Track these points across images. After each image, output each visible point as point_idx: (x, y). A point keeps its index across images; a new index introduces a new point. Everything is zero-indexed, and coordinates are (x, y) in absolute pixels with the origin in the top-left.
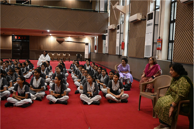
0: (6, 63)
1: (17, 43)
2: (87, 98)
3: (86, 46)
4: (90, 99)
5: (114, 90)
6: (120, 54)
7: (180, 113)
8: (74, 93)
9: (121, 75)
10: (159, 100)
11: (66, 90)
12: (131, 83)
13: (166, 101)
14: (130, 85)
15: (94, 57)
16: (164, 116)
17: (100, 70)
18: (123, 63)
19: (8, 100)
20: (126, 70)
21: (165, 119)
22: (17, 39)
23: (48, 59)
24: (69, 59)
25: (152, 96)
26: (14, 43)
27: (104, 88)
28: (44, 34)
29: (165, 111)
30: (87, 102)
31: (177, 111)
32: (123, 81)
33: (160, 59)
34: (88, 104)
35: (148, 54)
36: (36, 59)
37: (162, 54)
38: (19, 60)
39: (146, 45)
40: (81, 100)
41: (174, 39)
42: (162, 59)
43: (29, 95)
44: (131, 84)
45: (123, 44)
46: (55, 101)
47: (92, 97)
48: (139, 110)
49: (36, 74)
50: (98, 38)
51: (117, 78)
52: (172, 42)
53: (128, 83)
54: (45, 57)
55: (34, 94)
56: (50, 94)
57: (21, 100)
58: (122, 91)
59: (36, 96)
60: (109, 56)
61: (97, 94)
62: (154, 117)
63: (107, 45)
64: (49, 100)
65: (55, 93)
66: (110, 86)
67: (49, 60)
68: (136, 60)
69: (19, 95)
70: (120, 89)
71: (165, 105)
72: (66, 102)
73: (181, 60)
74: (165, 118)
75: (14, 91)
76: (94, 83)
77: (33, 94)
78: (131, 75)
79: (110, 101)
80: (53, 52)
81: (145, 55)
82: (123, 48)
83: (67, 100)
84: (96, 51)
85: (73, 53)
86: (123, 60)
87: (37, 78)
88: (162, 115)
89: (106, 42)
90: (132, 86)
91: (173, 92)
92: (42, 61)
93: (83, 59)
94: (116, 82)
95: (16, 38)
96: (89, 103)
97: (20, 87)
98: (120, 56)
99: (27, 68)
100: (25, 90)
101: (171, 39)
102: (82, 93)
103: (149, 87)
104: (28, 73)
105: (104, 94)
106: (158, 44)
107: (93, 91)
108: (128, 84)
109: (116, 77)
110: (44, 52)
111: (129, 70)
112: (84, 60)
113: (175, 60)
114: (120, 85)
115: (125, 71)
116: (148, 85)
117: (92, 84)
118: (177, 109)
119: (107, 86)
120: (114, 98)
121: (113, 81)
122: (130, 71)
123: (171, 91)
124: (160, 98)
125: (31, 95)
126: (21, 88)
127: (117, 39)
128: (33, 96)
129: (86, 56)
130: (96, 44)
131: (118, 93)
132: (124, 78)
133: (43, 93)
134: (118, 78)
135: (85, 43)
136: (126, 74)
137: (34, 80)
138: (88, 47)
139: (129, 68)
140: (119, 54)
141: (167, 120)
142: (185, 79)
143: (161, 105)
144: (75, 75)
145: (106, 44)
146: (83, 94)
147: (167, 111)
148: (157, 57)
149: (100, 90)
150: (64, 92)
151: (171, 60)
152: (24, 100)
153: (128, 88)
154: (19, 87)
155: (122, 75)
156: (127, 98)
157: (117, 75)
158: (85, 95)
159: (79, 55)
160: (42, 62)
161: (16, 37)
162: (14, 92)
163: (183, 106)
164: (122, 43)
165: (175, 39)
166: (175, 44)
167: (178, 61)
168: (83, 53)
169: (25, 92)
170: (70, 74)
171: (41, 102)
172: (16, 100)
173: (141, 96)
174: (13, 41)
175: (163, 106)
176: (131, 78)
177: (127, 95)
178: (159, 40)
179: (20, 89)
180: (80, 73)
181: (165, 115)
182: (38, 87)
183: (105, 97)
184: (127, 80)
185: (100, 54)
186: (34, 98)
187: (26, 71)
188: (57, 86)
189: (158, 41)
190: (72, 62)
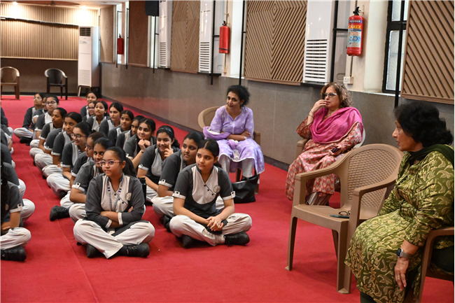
2: (100, 232)
3: (83, 38)
4: (112, 238)
5: (200, 202)
6: (216, 71)
7: (431, 273)
8: (49, 218)
9: (224, 147)
10: (361, 229)
11: (19, 209)
12: (256, 176)
13: (385, 233)
14: (253, 181)
15: (113, 80)
16: (380, 284)
17: (145, 130)
18: (231, 106)
20: (239, 128)
21: (383, 295)
24: (16, 87)
25: (334, 216)
27: (160, 196)
29: (381, 266)
30: (100, 247)
31: (421, 264)
32: (230, 170)
33: (357, 88)
34: (104, 256)
35: (315, 71)
37: (364, 71)
39: (308, 36)
40: (79, 244)
41: (405, 18)
42: (366, 86)
44: (257, 180)
45: (226, 32)
47: (118, 229)
48: (291, 268)
50: (130, 9)
51: (210, 158)
52: (400, 26)
53: (248, 174)
58: (226, 205)
60: (174, 76)
61: (138, 218)
62: (341, 292)
63: (164, 37)
66: (187, 189)
68: (274, 92)
70: (219, 198)
71: (382, 247)
72: (22, 251)
73: (431, 92)
74: (382, 290)
76: (128, 178)
78: (257, 145)
79: (186, 240)
81: (304, 75)
82: (226, 49)
83: (23, 245)
84: (123, 60)
85: (31, 66)
86: (231, 95)
88: (371, 281)
89: (160, 26)
90: (260, 187)
91: (405, 201)
93: (69, 89)
94: (205, 174)
96: (109, 253)
98: (213, 77)
101: (396, 17)
102: (81, 217)
103: (322, 186)
105: (161, 220)
106: (351, 35)
107: (124, 207)
108: (245, 179)
109: (206, 157)
111: (251, 128)
112: (76, 95)
113: (409, 93)
114: (220, 183)
115: (238, 131)
116: (317, 180)
117: (120, 180)
118: (422, 258)
119: (172, 189)
120: (200, 229)
121: (194, 169)
122: (254, 134)
123: (401, 198)
124: (364, 223)
127: (202, 15)
129: (85, 79)
130: (120, 32)
131: (213, 211)
132: (232, 156)
134: (212, 160)
135: (76, 27)
136: (241, 145)
138: (89, 43)
139: (252, 122)
140: (209, 70)
141: (388, 295)
142: (445, 160)
143: (369, 245)
144: (46, 152)
145: (160, 31)
146: (86, 219)
147: (387, 264)
148: (347, 80)
149: (149, 204)
150: (12, 216)
151: (397, 92)
153: (247, 194)
155: (227, 147)
156: (247, 228)
157: (209, 148)
158: (93, 223)
159: (55, 74)
163: (441, 247)
164: (222, 29)
165: (410, 16)
166: (409, 35)
167: (420, 94)
168: (72, 67)
170: (24, 145)
173: (295, 220)
175: (374, 248)
176: (258, 159)
177: (246, 218)
178: (355, 19)
180: (66, 143)
181: (380, 278)
183: (169, 230)
184: (244, 166)
185: (138, 71)
189: (350, 23)
190: (28, 101)
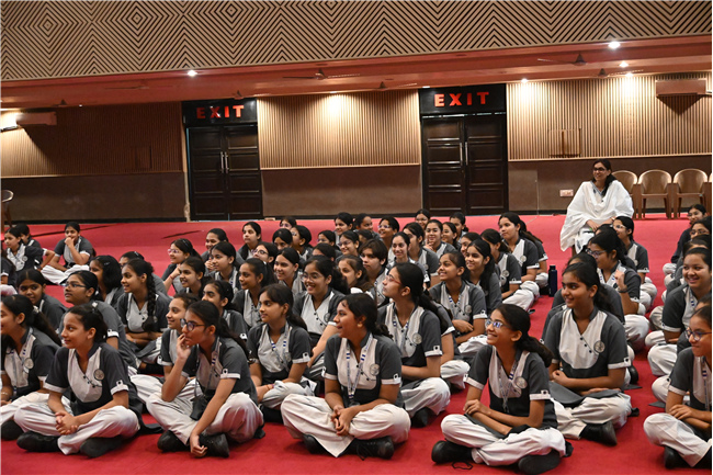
0: (407, 239)
1: (442, 129)
19: (447, 431)
22: (447, 109)
23: (620, 208)
26: (429, 131)
28: (587, 66)
36: (541, 212)
38: (463, 222)
43: (550, 406)
46: (694, 451)
49: (574, 292)
54: (604, 194)
55: (573, 406)
56: (663, 410)
57: (512, 432)
59: (581, 417)
64: (658, 443)
65: (696, 404)
67: (629, 212)
69: (496, 404)
75: (473, 382)
77: (566, 406)
80: (637, 165)
87: (583, 317)
92: (586, 217)
95: (437, 104)
97: (501, 363)
99: (511, 263)
100: (527, 380)
104: (519, 287)
110: (599, 165)
125: (559, 409)
126: (507, 367)
128: (567, 412)
133: (622, 403)
137: (565, 326)
152: (523, 435)
154: (495, 362)
160: (586, 225)
161: (438, 100)
162: (471, 391)
169: (526, 392)
171: (614, 455)
172: (483, 429)
174: (426, 123)
179: (499, 374)
182: (588, 365)
186: (569, 425)
187: (509, 279)
188: (707, 368)
